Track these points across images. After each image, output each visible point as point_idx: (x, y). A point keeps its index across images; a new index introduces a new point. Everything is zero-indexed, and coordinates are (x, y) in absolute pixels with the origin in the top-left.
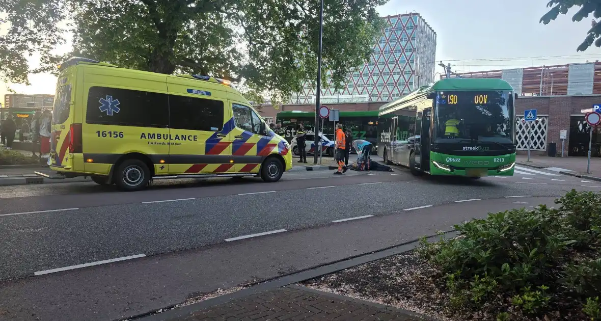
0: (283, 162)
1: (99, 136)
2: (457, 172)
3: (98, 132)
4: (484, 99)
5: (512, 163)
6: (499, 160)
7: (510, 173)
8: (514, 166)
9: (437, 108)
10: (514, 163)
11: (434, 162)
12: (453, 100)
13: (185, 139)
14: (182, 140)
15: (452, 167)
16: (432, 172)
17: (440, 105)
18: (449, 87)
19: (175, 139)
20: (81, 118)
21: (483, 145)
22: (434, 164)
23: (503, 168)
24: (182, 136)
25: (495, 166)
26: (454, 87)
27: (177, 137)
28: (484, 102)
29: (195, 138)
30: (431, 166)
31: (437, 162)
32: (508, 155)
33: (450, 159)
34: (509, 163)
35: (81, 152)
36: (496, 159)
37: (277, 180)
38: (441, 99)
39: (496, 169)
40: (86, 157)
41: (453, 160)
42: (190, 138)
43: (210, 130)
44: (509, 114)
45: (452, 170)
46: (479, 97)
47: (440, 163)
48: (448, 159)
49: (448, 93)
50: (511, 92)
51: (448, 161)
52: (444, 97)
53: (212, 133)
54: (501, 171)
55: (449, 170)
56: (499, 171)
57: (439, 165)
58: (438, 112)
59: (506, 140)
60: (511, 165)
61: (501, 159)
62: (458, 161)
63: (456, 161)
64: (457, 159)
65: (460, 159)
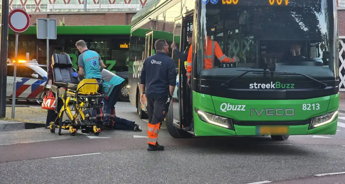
2: (241, 131)
5: (334, 112)
6: (312, 107)
7: (329, 130)
8: (336, 117)
9: (204, 11)
10: (336, 112)
11: (200, 112)
15: (232, 122)
16: (199, 130)
17: (208, 5)
21: (285, 79)
22: (200, 117)
23: (319, 121)
28: (284, 2)
30: (196, 119)
31: (206, 112)
32: (327, 98)
33: (227, 107)
34: (327, 112)
39: (308, 123)
41: (232, 108)
44: (328, 28)
45: (232, 128)
48: (223, 107)
51: (223, 110)
54: (315, 126)
55: (227, 127)
56: (311, 127)
57: (209, 118)
58: (205, 18)
59: (323, 71)
60: (332, 115)
61: (316, 106)
62: (242, 109)
63: (238, 109)
64: (240, 106)
65: (244, 106)
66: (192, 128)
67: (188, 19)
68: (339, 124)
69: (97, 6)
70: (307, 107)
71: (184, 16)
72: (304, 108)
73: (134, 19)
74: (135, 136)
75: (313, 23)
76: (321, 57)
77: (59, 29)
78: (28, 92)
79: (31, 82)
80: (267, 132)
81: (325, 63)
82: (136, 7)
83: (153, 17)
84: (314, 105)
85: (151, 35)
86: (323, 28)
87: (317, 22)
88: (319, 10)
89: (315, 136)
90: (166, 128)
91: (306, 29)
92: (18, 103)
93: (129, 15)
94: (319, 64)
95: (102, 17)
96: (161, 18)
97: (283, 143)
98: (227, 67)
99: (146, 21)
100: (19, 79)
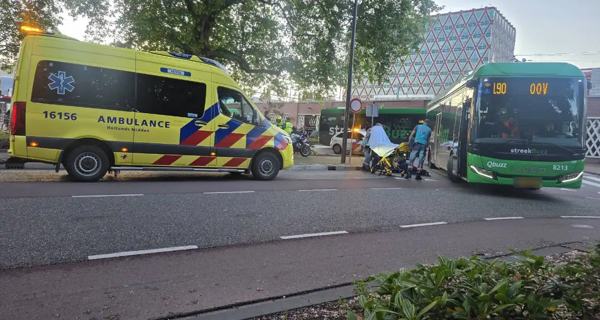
0: (280, 158)
1: (46, 117)
2: (502, 181)
3: (46, 113)
4: (543, 89)
5: (580, 172)
6: (561, 168)
7: (576, 185)
8: (582, 176)
9: (479, 99)
10: (582, 173)
11: (472, 167)
12: (501, 89)
13: (155, 125)
14: (151, 126)
15: (496, 174)
16: (470, 178)
17: (483, 95)
18: (496, 73)
19: (142, 125)
20: (26, 95)
21: (539, 147)
22: (472, 169)
23: (566, 178)
24: (151, 122)
25: (555, 175)
26: (503, 72)
27: (144, 123)
28: (542, 92)
29: (167, 124)
30: (469, 171)
31: (476, 167)
32: (575, 162)
33: (493, 164)
34: (575, 171)
35: (24, 134)
36: (556, 167)
37: (272, 178)
38: (484, 88)
39: (557, 179)
40: (29, 141)
41: (496, 165)
42: (161, 124)
43: (187, 116)
44: (578, 110)
45: (495, 178)
46: (536, 86)
47: (480, 169)
48: (490, 164)
49: (494, 80)
50: (583, 80)
51: (490, 166)
52: (488, 85)
53: (189, 120)
54: (563, 181)
55: (491, 177)
56: (560, 182)
57: (478, 171)
58: (480, 104)
59: (573, 142)
60: (578, 175)
61: (564, 167)
62: (504, 167)
63: (501, 166)
64: (502, 164)
65: (506, 164)
66: (466, 176)
67: (467, 105)
68: (583, 181)
69: (405, 96)
70: (557, 167)
71: (464, 102)
72: (555, 167)
73: (429, 104)
74: (426, 180)
75: (566, 107)
76: (571, 132)
77: (380, 110)
78: (359, 148)
79: (361, 143)
80: (523, 183)
81: (575, 136)
82: (431, 96)
83: (442, 103)
84: (563, 166)
85: (440, 115)
86: (575, 111)
87: (570, 107)
88: (572, 98)
89: (562, 189)
90: (447, 175)
91: (560, 112)
92: (353, 155)
93: (426, 101)
94: (570, 137)
95: (407, 102)
96: (448, 104)
97: (537, 192)
98: (494, 137)
99: (437, 105)
100: (354, 141)
